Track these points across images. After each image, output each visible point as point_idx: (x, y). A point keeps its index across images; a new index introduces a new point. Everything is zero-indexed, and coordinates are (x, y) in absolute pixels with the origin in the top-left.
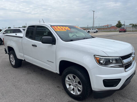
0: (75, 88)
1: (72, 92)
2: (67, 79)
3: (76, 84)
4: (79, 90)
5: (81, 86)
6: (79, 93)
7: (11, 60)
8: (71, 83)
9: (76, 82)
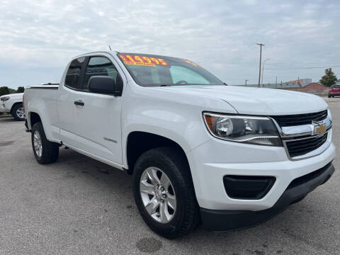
0: (162, 204)
1: (154, 216)
2: (144, 182)
3: (164, 192)
4: (170, 211)
5: (174, 198)
6: (169, 217)
7: (35, 144)
8: (153, 193)
9: (163, 189)
